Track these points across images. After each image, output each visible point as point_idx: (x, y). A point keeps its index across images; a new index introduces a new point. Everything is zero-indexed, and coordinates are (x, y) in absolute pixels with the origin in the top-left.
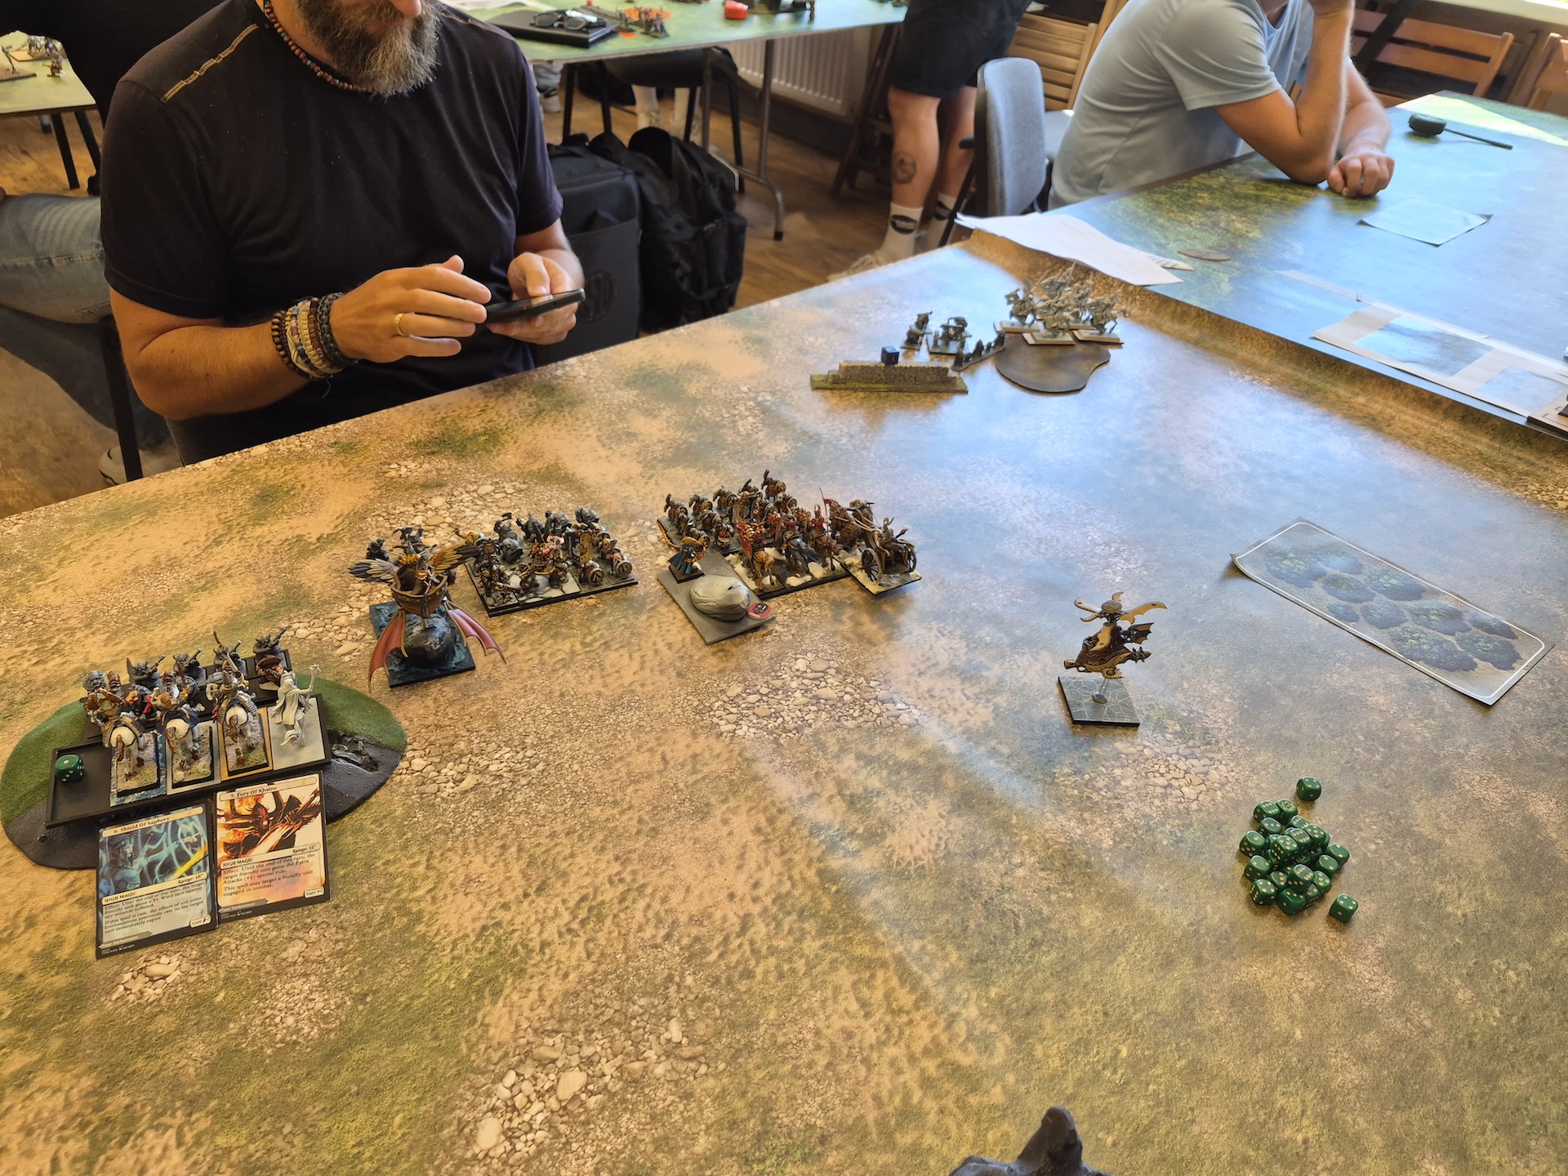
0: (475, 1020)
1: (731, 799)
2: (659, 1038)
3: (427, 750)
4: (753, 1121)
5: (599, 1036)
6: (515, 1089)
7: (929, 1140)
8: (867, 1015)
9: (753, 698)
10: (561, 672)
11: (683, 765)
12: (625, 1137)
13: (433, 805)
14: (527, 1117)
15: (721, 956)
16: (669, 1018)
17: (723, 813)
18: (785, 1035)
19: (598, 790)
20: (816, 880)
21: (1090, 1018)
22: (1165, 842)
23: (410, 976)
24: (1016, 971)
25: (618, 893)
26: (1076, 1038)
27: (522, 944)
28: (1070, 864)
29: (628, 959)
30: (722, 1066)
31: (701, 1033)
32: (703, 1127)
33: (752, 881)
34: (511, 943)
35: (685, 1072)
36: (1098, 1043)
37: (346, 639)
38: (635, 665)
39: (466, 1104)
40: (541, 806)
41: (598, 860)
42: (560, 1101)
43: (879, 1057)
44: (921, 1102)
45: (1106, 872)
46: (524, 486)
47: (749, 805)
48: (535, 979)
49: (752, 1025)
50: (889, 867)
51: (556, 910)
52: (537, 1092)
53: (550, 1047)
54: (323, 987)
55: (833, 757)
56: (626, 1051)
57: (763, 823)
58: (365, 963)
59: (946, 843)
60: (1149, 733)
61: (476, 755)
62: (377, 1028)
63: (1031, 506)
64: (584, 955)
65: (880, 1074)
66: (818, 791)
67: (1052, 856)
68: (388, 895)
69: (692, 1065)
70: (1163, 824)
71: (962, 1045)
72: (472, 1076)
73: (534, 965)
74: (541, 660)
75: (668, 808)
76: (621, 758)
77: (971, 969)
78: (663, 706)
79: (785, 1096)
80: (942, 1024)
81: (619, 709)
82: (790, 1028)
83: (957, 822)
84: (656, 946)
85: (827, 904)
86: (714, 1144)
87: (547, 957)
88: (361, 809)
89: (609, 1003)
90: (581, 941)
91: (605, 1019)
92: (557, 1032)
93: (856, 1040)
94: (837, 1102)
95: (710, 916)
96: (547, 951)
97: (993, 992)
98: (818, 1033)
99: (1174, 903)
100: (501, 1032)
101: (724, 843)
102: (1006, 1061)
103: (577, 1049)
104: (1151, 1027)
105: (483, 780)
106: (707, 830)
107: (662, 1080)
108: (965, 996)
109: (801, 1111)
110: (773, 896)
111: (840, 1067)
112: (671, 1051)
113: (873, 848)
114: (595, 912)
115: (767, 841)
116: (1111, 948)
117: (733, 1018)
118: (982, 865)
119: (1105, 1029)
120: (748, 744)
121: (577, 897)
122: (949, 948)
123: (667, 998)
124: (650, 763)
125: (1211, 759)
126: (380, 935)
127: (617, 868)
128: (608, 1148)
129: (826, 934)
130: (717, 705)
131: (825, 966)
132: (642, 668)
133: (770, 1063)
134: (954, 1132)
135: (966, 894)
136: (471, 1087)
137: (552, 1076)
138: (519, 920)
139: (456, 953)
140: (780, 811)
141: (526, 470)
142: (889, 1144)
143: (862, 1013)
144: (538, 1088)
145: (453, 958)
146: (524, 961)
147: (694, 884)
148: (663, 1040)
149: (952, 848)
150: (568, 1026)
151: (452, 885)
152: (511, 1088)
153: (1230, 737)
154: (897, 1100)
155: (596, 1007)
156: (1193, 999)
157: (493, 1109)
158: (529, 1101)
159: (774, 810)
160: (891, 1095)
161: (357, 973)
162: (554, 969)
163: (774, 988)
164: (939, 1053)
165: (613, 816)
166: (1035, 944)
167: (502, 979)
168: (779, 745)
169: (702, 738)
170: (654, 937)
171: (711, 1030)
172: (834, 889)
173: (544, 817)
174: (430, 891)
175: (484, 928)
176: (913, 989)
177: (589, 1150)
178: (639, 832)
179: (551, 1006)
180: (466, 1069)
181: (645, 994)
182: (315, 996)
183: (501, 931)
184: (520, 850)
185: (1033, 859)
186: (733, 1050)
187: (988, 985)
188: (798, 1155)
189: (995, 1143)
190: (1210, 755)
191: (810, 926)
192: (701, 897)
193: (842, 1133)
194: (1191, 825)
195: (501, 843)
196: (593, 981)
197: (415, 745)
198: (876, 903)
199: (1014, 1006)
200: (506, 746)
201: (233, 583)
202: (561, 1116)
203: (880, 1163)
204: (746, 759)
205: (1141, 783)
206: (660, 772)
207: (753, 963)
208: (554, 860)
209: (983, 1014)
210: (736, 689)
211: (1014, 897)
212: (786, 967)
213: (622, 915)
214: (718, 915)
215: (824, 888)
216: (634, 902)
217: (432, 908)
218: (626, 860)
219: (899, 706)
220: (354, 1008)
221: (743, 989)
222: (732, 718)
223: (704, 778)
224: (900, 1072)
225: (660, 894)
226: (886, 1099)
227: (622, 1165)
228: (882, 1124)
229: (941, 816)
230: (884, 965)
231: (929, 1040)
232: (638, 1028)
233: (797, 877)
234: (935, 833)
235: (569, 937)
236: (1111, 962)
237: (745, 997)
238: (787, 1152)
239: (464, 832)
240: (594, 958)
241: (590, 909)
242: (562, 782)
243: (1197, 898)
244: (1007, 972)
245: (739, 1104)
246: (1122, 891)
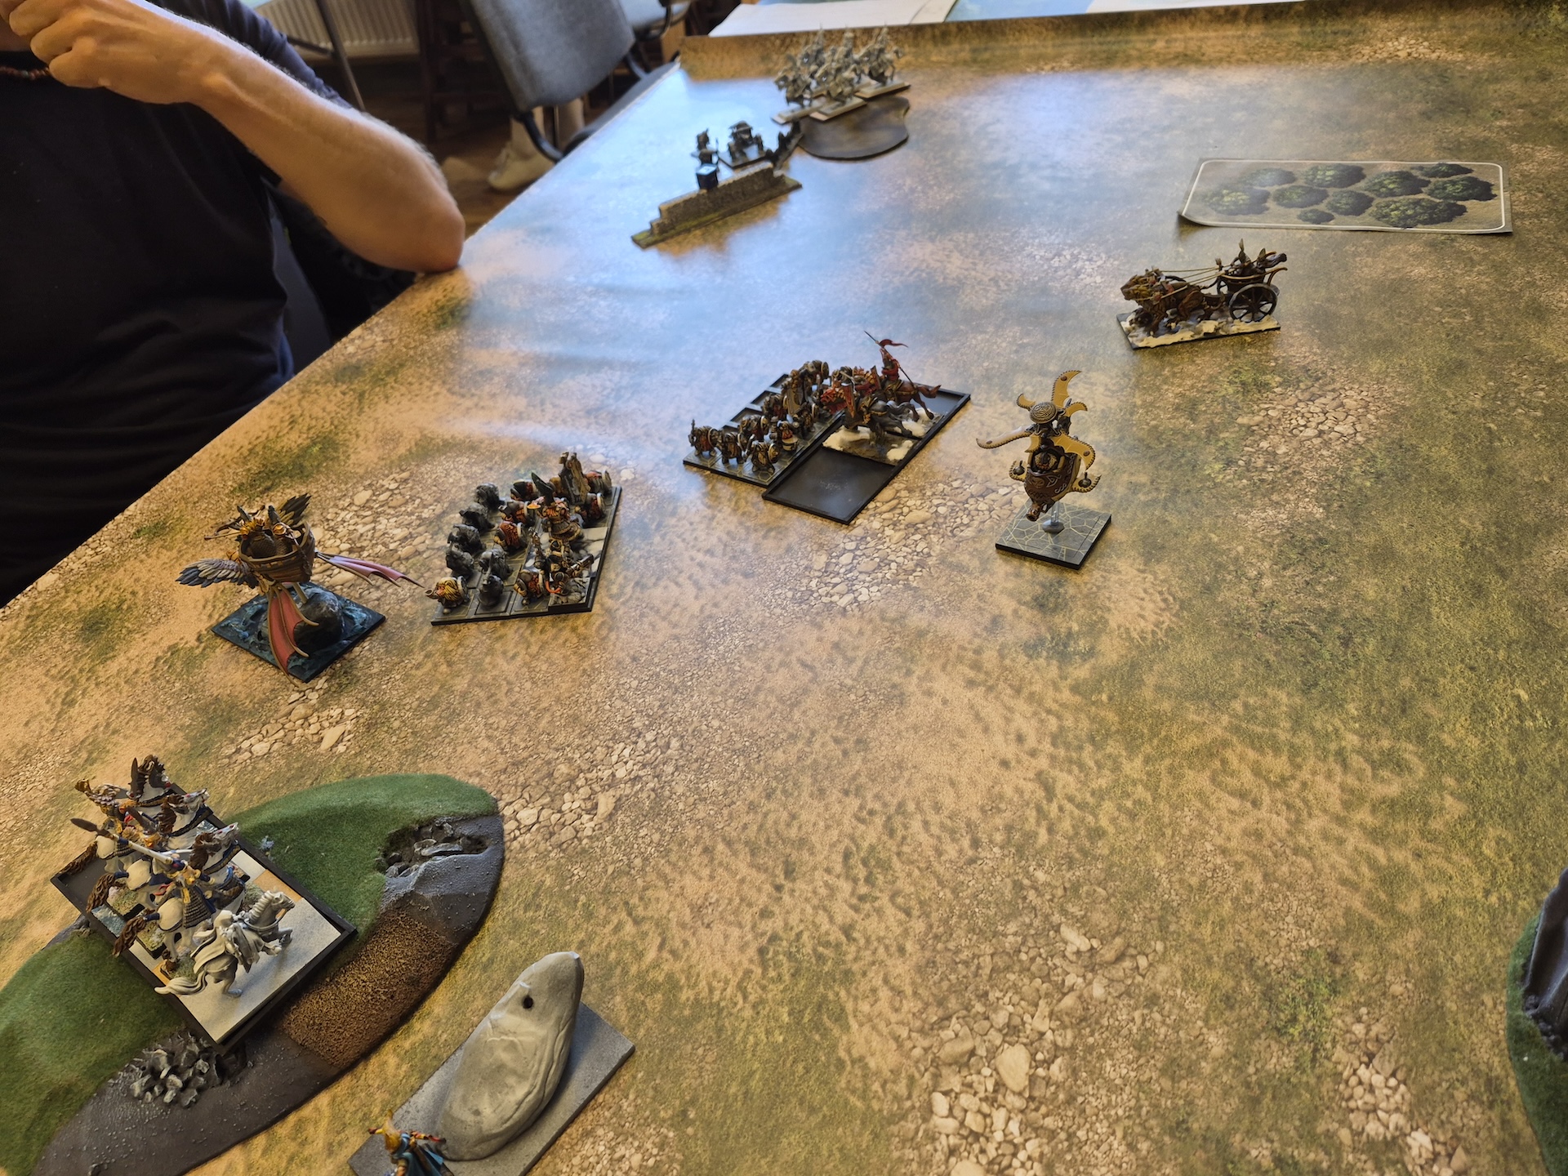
0: (840, 1064)
1: (914, 668)
2: (1064, 956)
3: (526, 796)
4: (1245, 983)
5: (998, 994)
6: (957, 1112)
7: (1434, 892)
8: (1256, 804)
9: (846, 559)
10: (613, 636)
11: (832, 661)
12: (1127, 1089)
13: (584, 851)
14: (998, 1136)
15: (1051, 830)
16: (1057, 931)
17: (919, 686)
18: (1193, 873)
19: (762, 734)
20: (1078, 699)
21: (1462, 681)
22: (1368, 484)
23: (720, 1057)
24: (1353, 676)
25: (880, 828)
26: (1468, 707)
27: (820, 943)
28: (1305, 550)
29: (954, 891)
30: (1159, 946)
31: (1105, 924)
32: (1200, 1023)
33: (1012, 737)
34: (808, 950)
35: (1126, 977)
36: (1492, 700)
37: (323, 728)
38: (691, 591)
39: (914, 1166)
40: (713, 784)
41: (827, 808)
42: (1020, 1094)
43: (1308, 838)
44: (1390, 859)
45: (1344, 539)
46: (405, 475)
47: (939, 663)
48: (871, 974)
49: (1150, 884)
50: (1138, 647)
51: (826, 884)
52: (985, 1099)
53: (954, 1039)
54: (622, 1135)
55: (982, 573)
56: (1042, 993)
57: (972, 674)
58: (650, 1076)
59: (1171, 594)
60: (1257, 396)
61: (589, 771)
62: (731, 1143)
63: (956, 254)
64: (902, 916)
65: (1325, 856)
66: (997, 612)
67: (1281, 551)
68: (615, 980)
69: (1127, 964)
70: (1351, 469)
71: (1374, 776)
72: (894, 1129)
73: (856, 959)
74: (578, 636)
75: (855, 713)
76: (758, 689)
77: (1310, 699)
78: (757, 613)
79: (1252, 937)
80: (1338, 769)
81: (712, 641)
82: (1191, 864)
83: (1163, 569)
84: (972, 861)
85: (1111, 717)
86: (1228, 1035)
87: (862, 942)
88: (499, 903)
89: (977, 951)
90: (884, 901)
91: (987, 970)
92: (948, 1018)
93: (1269, 835)
94: (1310, 910)
95: (1001, 797)
96: (856, 935)
97: (1352, 709)
98: (1224, 851)
99: (1429, 533)
100: (883, 1056)
101: (947, 715)
102: (1428, 768)
103: (986, 1024)
104: (1523, 657)
105: (619, 793)
106: (918, 710)
107: (1110, 1000)
108: (1330, 728)
109: (1283, 942)
110: (1048, 740)
111: (1279, 873)
112: (1091, 963)
113: (1104, 637)
114: (873, 863)
115: (990, 689)
116: (1417, 606)
117: (1122, 888)
118: (1224, 595)
119: (1486, 681)
120: (881, 604)
121: (838, 858)
122: (1269, 690)
123: (1034, 908)
124: (794, 677)
125: (1334, 390)
126: (642, 1032)
127: (854, 803)
128: (1120, 1112)
129: (1138, 747)
130: (813, 584)
131: (1166, 781)
132: (700, 589)
133: (1206, 913)
134: (1451, 871)
135: (1237, 631)
136: (904, 1141)
137: (986, 1071)
138: (793, 920)
139: (752, 998)
140: (978, 652)
141: (394, 457)
142: (1403, 922)
143: (1249, 805)
144: (982, 1094)
145: (754, 1007)
146: (839, 962)
147: (953, 773)
148: (1073, 958)
149: (1180, 595)
150: (953, 1003)
151: (683, 926)
152: (951, 1114)
153: (1330, 364)
154: (1365, 869)
155: (966, 964)
156: (1532, 609)
157: (952, 1151)
158: (985, 1116)
159: (970, 655)
160: (1356, 870)
161: (651, 1093)
162: (881, 950)
163: (1136, 831)
164: (1362, 799)
165: (802, 751)
166: (1346, 642)
167: (831, 996)
168: (916, 589)
169: (827, 623)
170: (961, 851)
171: (1113, 915)
172: (1104, 697)
173: (725, 794)
174: (661, 947)
175: (762, 951)
176: (1277, 751)
177: (1102, 1128)
178: (845, 753)
179: (915, 993)
180: (880, 1125)
181: (1007, 919)
182: (621, 1151)
183: (785, 943)
184: (729, 843)
185: (1267, 564)
186: (1155, 923)
187: (1341, 706)
188: (1325, 991)
189: (1499, 855)
190: (1330, 387)
191: (1113, 747)
192: (973, 782)
193: (1346, 938)
194: (1374, 456)
195: (700, 848)
196: (937, 937)
197: (507, 798)
198: (1159, 688)
199: (1383, 710)
200: (616, 742)
201: (126, 737)
202: (1037, 1109)
203: (1410, 946)
204: (893, 621)
205: (1295, 444)
206: (813, 680)
207: (1090, 818)
208: (777, 832)
209: (1363, 735)
210: (820, 560)
211: (1284, 608)
212: (1129, 804)
213: (906, 849)
214: (1009, 791)
215: (1094, 703)
216: (906, 827)
217: (678, 966)
218: (857, 789)
219: (1002, 491)
220: (683, 1138)
221: (1106, 852)
222: (841, 588)
223: (866, 662)
224: (1341, 841)
225: (926, 805)
226: (1354, 877)
227: (1153, 1122)
228: (1372, 903)
229: (1141, 571)
230: (1225, 744)
231: (1338, 791)
232: (1033, 960)
233: (1055, 707)
234: (1151, 591)
235: (867, 906)
236: (1429, 618)
237: (1116, 858)
238: (1311, 995)
239: (645, 860)
240: (916, 913)
241: (865, 862)
242: (714, 747)
243: (1444, 518)
244: (1347, 682)
245: (1215, 975)
246: (1375, 548)
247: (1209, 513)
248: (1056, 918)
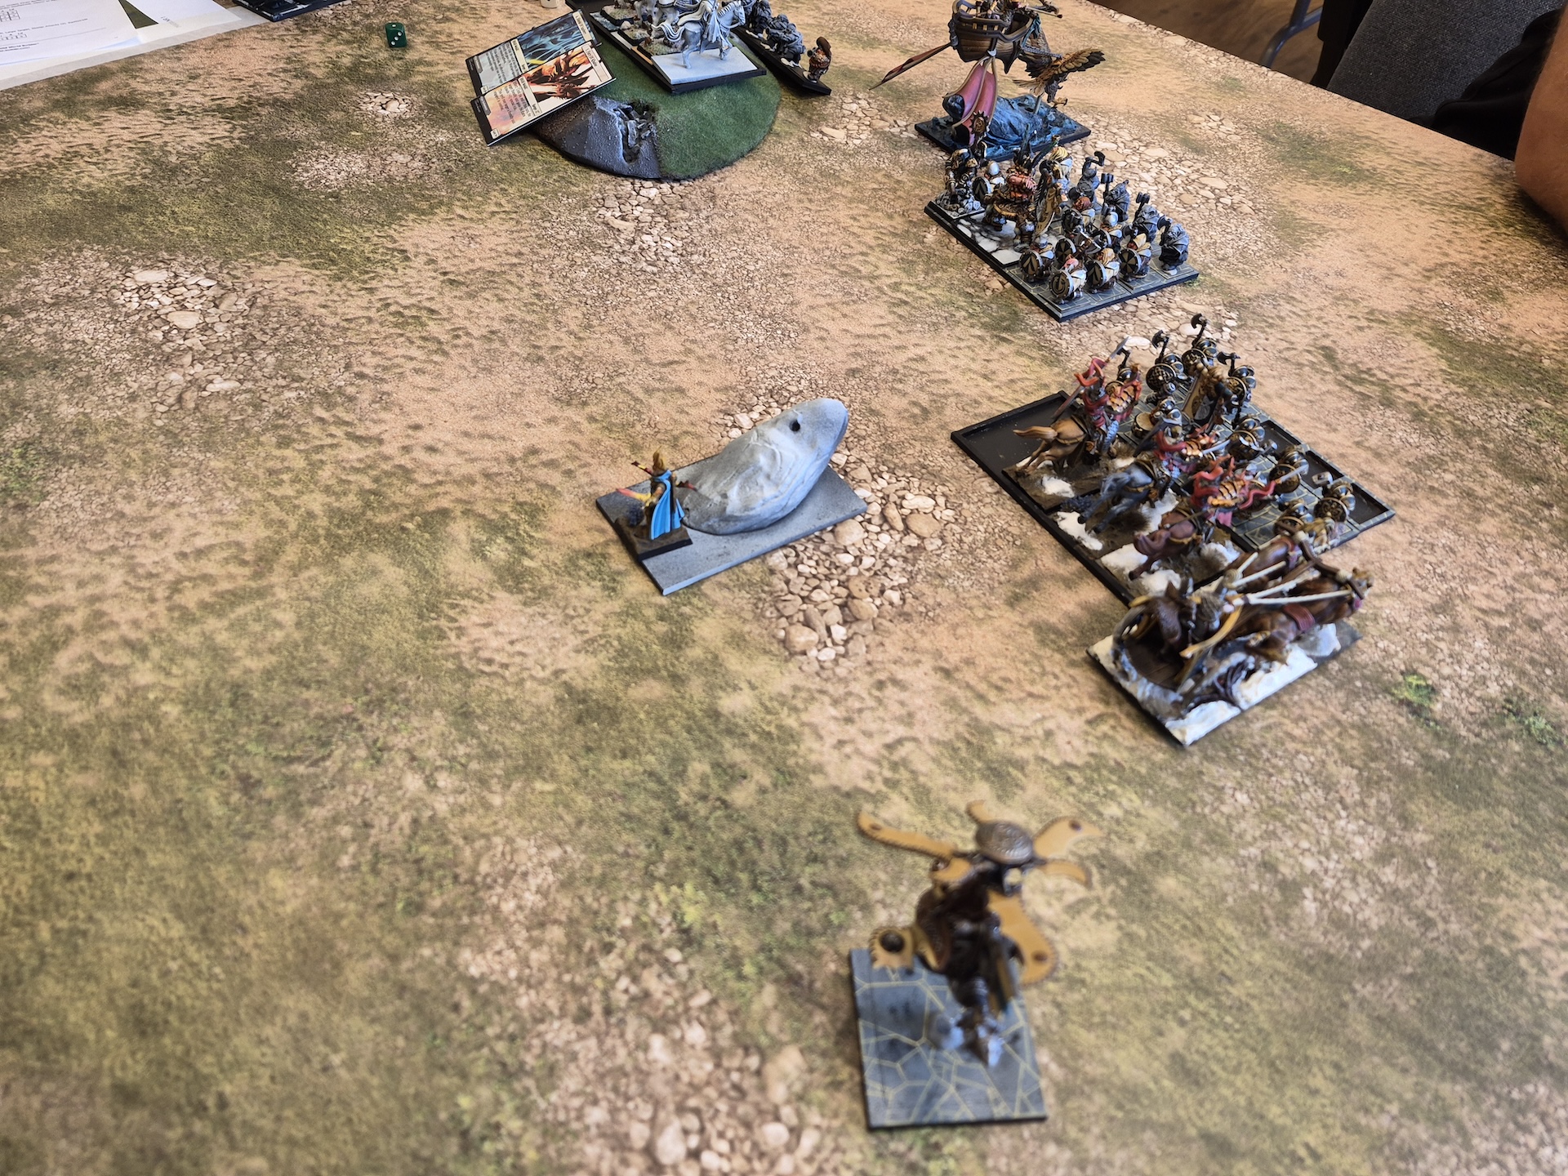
3: (672, 195)
8: (183, 556)
10: (831, 271)
13: (586, 207)
21: (73, 848)
22: (465, 1102)
24: (201, 747)
26: (44, 818)
28: (420, 872)
31: (213, 407)
33: (440, 446)
35: (164, 395)
36: (21, 853)
37: (849, 130)
38: (863, 330)
42: (167, 314)
43: (112, 565)
44: (26, 604)
49: (207, 446)
52: (184, 300)
53: (236, 304)
56: (209, 352)
59: (495, 674)
61: (667, 225)
67: (446, 842)
69: (172, 401)
70: (524, 1112)
71: (91, 657)
74: (852, 254)
75: (577, 367)
77: (223, 685)
78: (782, 359)
80: (133, 635)
81: (767, 322)
82: (190, 479)
83: (545, 696)
84: (348, 367)
85: (386, 519)
90: (372, 313)
92: (251, 306)
94: (64, 521)
95: (388, 410)
96: (364, 293)
97: (171, 710)
98: (173, 505)
99: (287, 1077)
100: (268, 274)
101: (513, 420)
102: (43, 709)
103: (225, 320)
104: (13, 953)
105: (627, 233)
106: (536, 403)
107: (161, 379)
108: (175, 670)
109: (70, 488)
110: (410, 466)
112: (196, 384)
113: (490, 576)
114: (411, 320)
115: (514, 460)
118: (440, 722)
119: (40, 869)
121: (437, 307)
122: (274, 659)
123: (272, 379)
127: (479, 332)
132: (859, 337)
133: (145, 463)
135: (376, 693)
137: (199, 308)
144: (190, 301)
146: (352, 279)
147: (444, 395)
148: (212, 378)
150: (257, 312)
152: (197, 285)
154: (42, 580)
155: (276, 329)
156: (43, 1056)
157: (177, 278)
158: (176, 296)
159: (571, 466)
160: (50, 574)
161: (365, 191)
162: (336, 298)
163: (257, 466)
165: (565, 325)
166: (248, 784)
167: (334, 268)
169: (720, 395)
170: (364, 365)
171: (214, 415)
172: (410, 526)
173: (564, 275)
176: (204, 606)
183: (398, 262)
187: (186, 703)
188: (11, 485)
191: (351, 502)
192: (422, 401)
193: (18, 523)
195: (525, 252)
196: (312, 325)
197: (678, 187)
200: (685, 243)
202: (149, 316)
204: (676, 438)
205: (659, 1086)
206: (647, 361)
207: (302, 446)
208: (496, 287)
209: (135, 691)
211: (358, 765)
212: (285, 477)
213: (403, 340)
214: (388, 417)
216: (421, 347)
217: (437, 220)
218: (489, 338)
219: (839, 633)
221: (265, 440)
223: (636, 400)
224: (81, 584)
225: (431, 367)
226: (46, 568)
229: (557, 673)
230: (257, 575)
231: (116, 618)
232: (237, 359)
233: (442, 490)
234: (518, 659)
235: (379, 305)
236: (176, 908)
237: (253, 442)
240: (344, 324)
241: (415, 316)
243: (291, 1142)
244: (203, 735)
246: (337, 965)
247: (597, 818)
248: (249, 385)
